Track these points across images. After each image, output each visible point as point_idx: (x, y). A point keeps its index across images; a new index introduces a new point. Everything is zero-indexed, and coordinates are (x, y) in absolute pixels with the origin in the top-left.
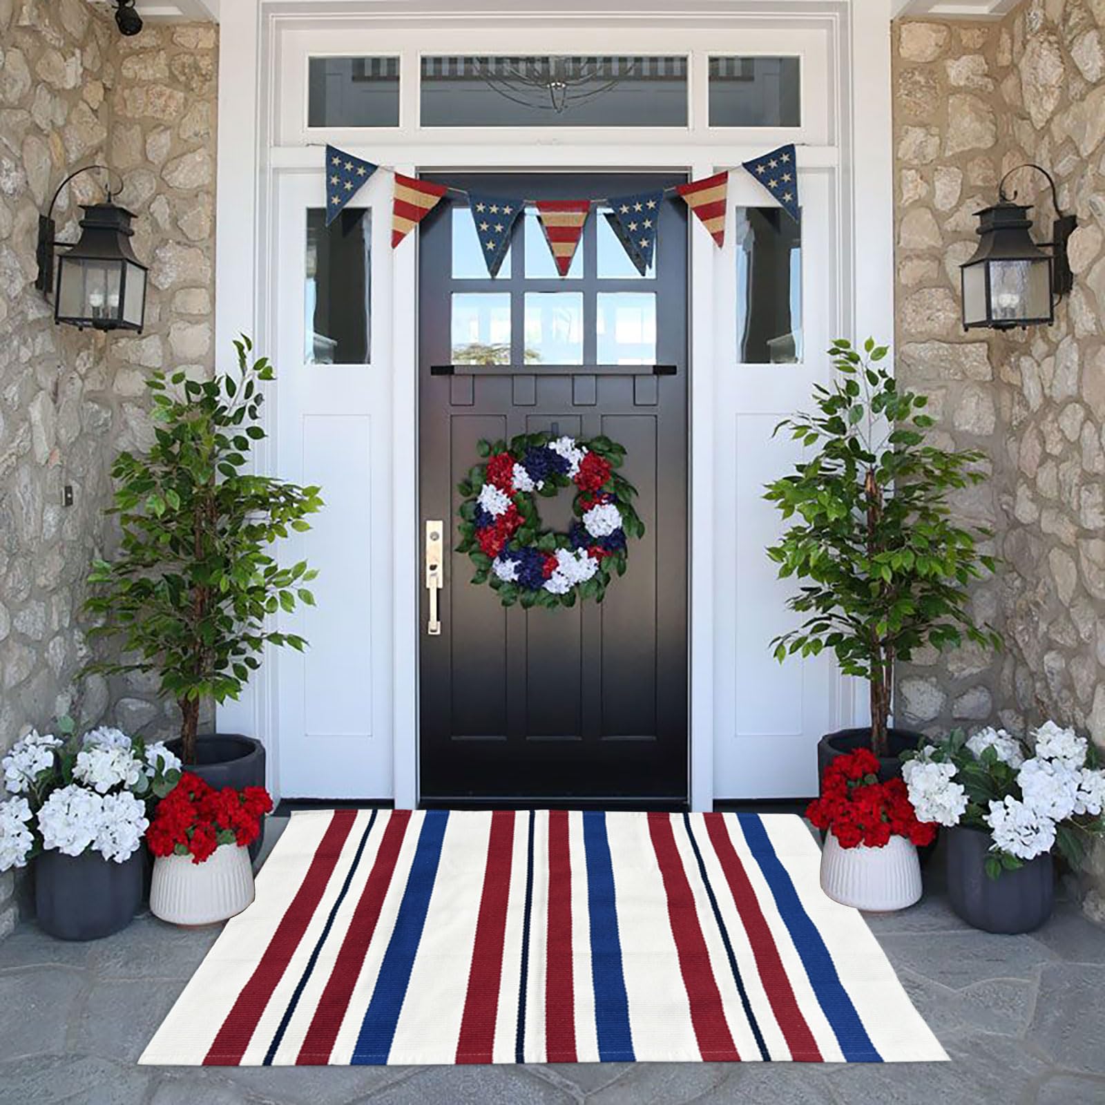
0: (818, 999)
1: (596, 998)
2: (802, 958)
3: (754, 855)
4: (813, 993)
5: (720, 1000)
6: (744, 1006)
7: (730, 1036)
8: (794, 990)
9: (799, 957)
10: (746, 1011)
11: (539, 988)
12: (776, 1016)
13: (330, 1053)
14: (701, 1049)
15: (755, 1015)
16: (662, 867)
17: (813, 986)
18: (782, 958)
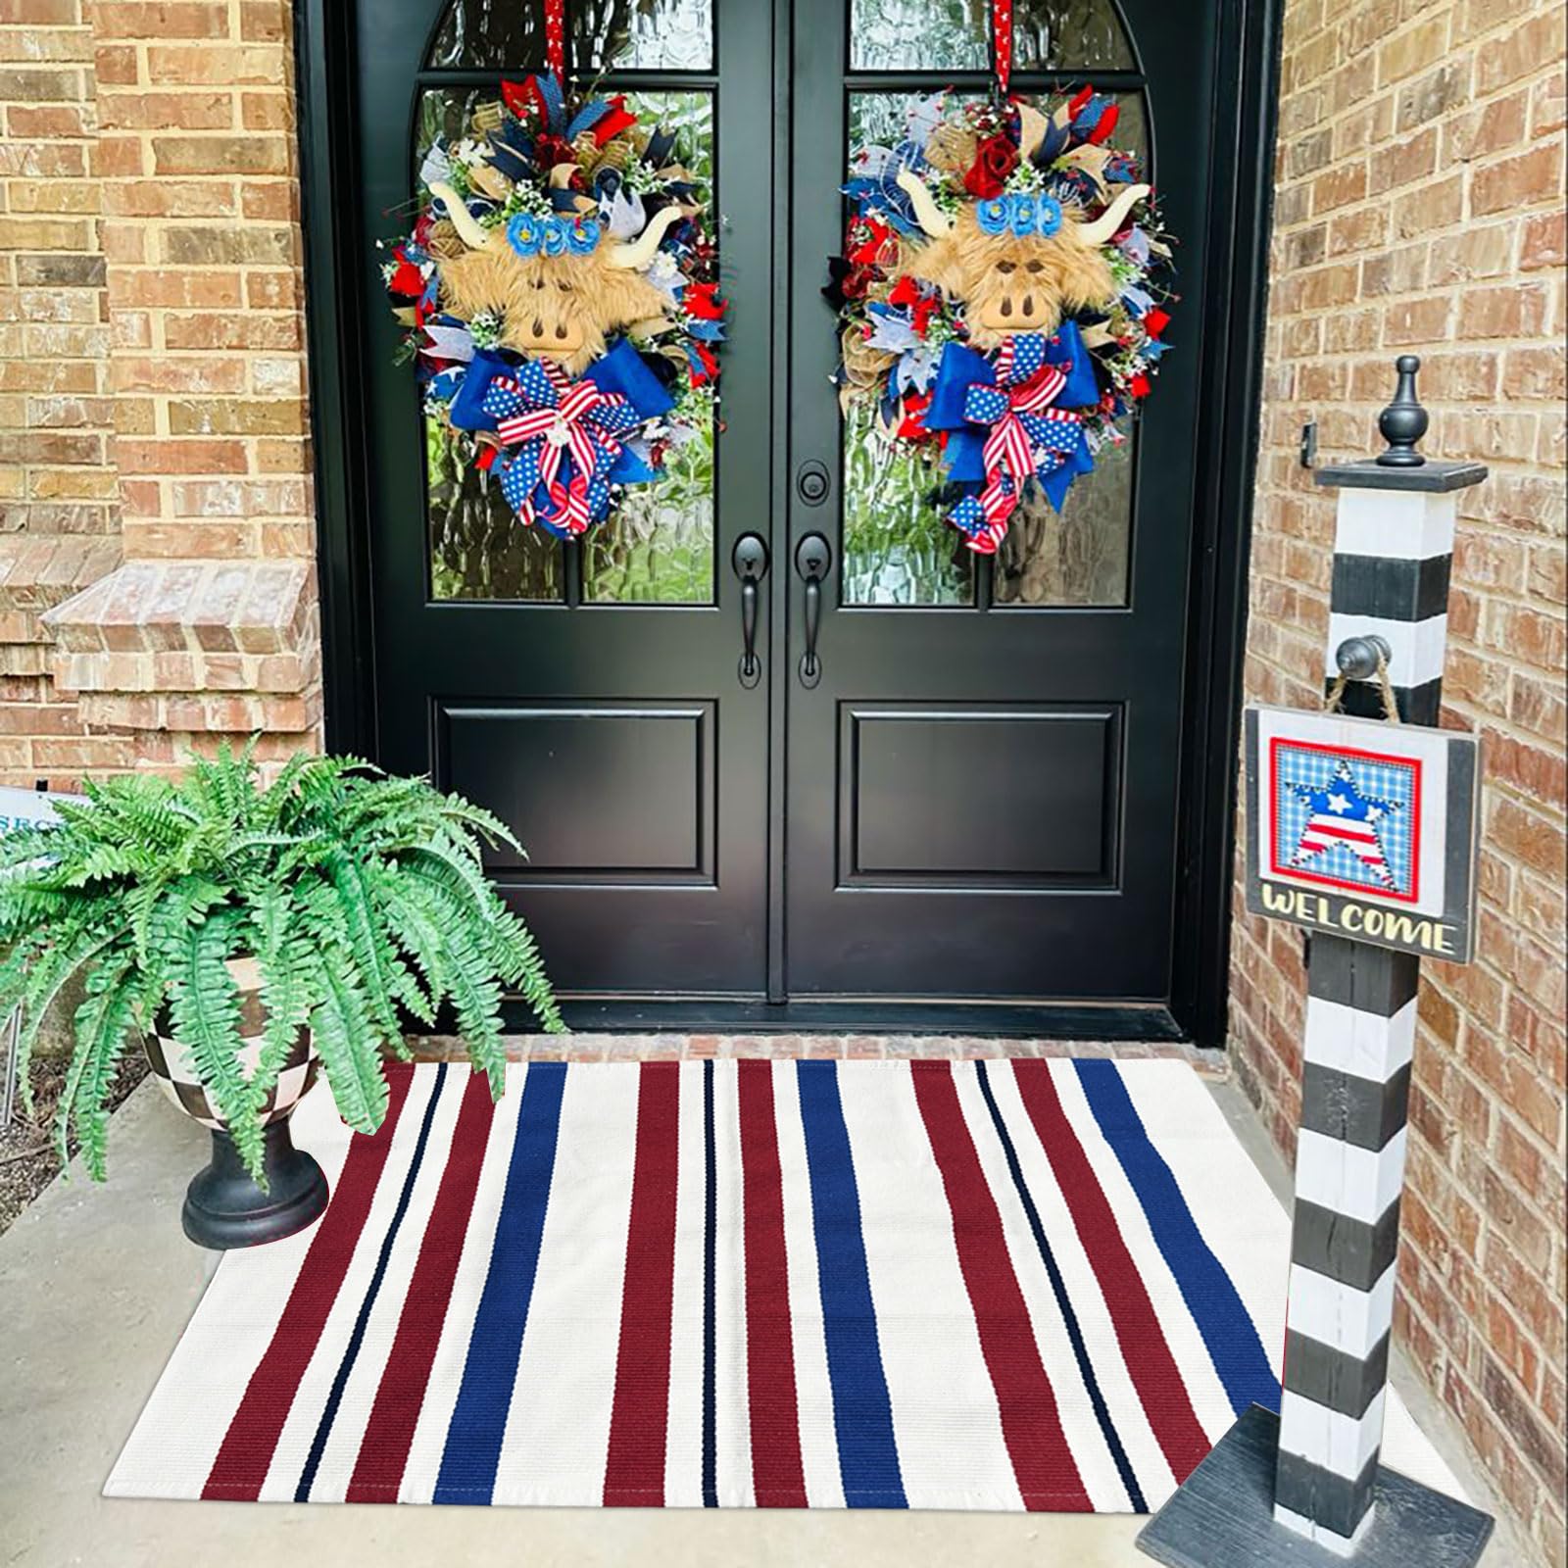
0: (1231, 1401)
1: (834, 1395)
2: (1200, 1327)
3: (1106, 1136)
4: (1223, 1391)
5: (1054, 1403)
6: (1097, 1413)
7: (1074, 1466)
8: (1187, 1386)
9: (1194, 1325)
10: (1100, 1421)
11: (737, 1378)
12: (1155, 1431)
13: (399, 1483)
14: (1022, 1490)
15: (1118, 1429)
16: (941, 1160)
17: (1221, 1378)
18: (1163, 1327)
